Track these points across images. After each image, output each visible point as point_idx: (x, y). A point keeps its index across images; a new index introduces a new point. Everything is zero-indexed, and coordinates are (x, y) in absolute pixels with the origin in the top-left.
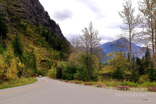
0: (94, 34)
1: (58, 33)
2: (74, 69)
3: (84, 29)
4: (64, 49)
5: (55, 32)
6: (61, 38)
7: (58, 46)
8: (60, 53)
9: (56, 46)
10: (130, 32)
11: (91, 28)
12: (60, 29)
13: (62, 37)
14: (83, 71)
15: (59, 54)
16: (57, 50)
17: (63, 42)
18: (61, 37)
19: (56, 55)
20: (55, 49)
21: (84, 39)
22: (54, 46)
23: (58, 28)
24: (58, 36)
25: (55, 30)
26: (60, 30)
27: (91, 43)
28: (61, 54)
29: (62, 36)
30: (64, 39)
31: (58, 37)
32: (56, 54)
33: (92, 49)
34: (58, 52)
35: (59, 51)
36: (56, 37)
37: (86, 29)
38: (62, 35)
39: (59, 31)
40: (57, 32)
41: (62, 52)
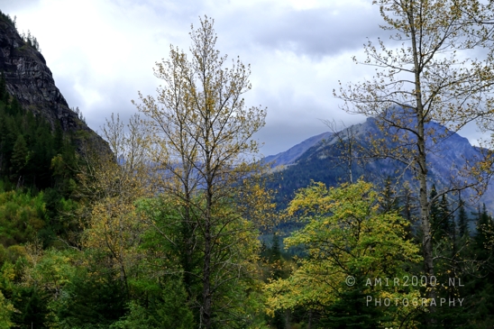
0: (224, 91)
1: (33, 87)
2: (116, 292)
3: (171, 61)
4: (72, 181)
5: (15, 81)
6: (50, 119)
7: (31, 161)
8: (44, 205)
9: (23, 161)
10: (418, 71)
11: (205, 56)
12: (44, 62)
13: (56, 111)
14: (162, 301)
15: (40, 211)
16: (27, 183)
17: (66, 138)
18: (52, 107)
19: (23, 214)
20: (14, 181)
21: (165, 119)
22: (9, 165)
23: (33, 56)
24: (36, 103)
25: (14, 67)
26: (47, 70)
27: (206, 139)
28: (53, 208)
29: (60, 106)
30: (69, 121)
31: (33, 107)
32: (21, 210)
33: (211, 174)
34: (32, 196)
35: (41, 194)
36: (23, 112)
37: (179, 59)
38: (60, 100)
39: (37, 75)
40: (27, 81)
41: (54, 197)
